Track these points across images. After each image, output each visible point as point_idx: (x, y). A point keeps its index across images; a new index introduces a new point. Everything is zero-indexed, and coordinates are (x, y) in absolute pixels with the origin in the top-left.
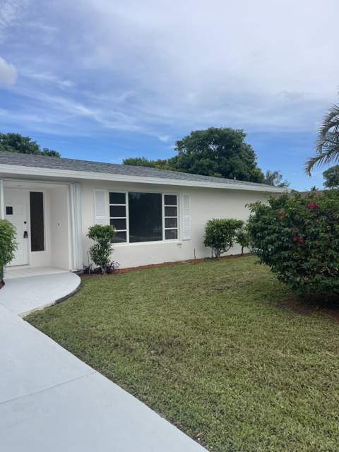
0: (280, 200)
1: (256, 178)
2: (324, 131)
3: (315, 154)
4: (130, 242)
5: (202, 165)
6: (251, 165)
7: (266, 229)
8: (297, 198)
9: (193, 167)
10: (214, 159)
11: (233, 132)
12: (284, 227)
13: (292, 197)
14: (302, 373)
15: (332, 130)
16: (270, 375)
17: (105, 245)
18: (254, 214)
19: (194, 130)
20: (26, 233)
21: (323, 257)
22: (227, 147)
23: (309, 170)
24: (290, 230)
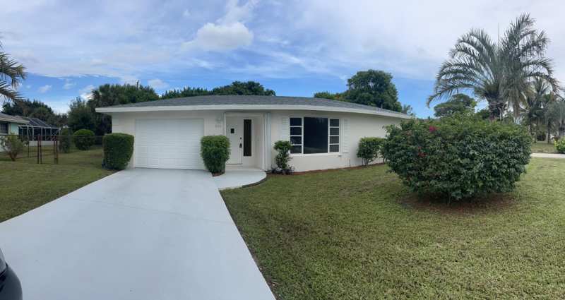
0: (409, 124)
1: (397, 109)
2: (439, 78)
3: (433, 93)
4: (304, 153)
5: (363, 97)
6: (394, 99)
7: (397, 146)
8: (421, 123)
9: (357, 99)
10: (371, 93)
11: (384, 74)
12: (410, 144)
13: (418, 123)
14: (417, 269)
15: (443, 77)
16: (383, 271)
17: (285, 155)
18: (388, 134)
19: (359, 71)
20: (241, 145)
21: (437, 167)
22: (381, 85)
23: (428, 104)
24: (414, 147)
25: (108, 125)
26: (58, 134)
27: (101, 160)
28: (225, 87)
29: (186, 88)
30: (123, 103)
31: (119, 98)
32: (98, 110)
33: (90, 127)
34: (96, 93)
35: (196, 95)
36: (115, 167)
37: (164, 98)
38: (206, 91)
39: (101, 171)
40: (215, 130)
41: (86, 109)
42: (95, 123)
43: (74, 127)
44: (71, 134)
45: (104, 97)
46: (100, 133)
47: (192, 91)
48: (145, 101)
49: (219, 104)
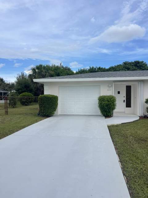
25: (42, 89)
26: (8, 95)
27: (38, 112)
28: (118, 66)
29: (91, 67)
30: (51, 76)
31: (49, 73)
32: (35, 80)
33: (31, 91)
34: (34, 70)
35: (97, 71)
36: (46, 115)
37: (77, 73)
38: (105, 69)
39: (37, 118)
40: (107, 92)
41: (28, 80)
42: (33, 88)
43: (19, 91)
44: (17, 95)
45: (39, 73)
46: (36, 94)
47: (95, 69)
48: (65, 75)
49: (110, 77)
